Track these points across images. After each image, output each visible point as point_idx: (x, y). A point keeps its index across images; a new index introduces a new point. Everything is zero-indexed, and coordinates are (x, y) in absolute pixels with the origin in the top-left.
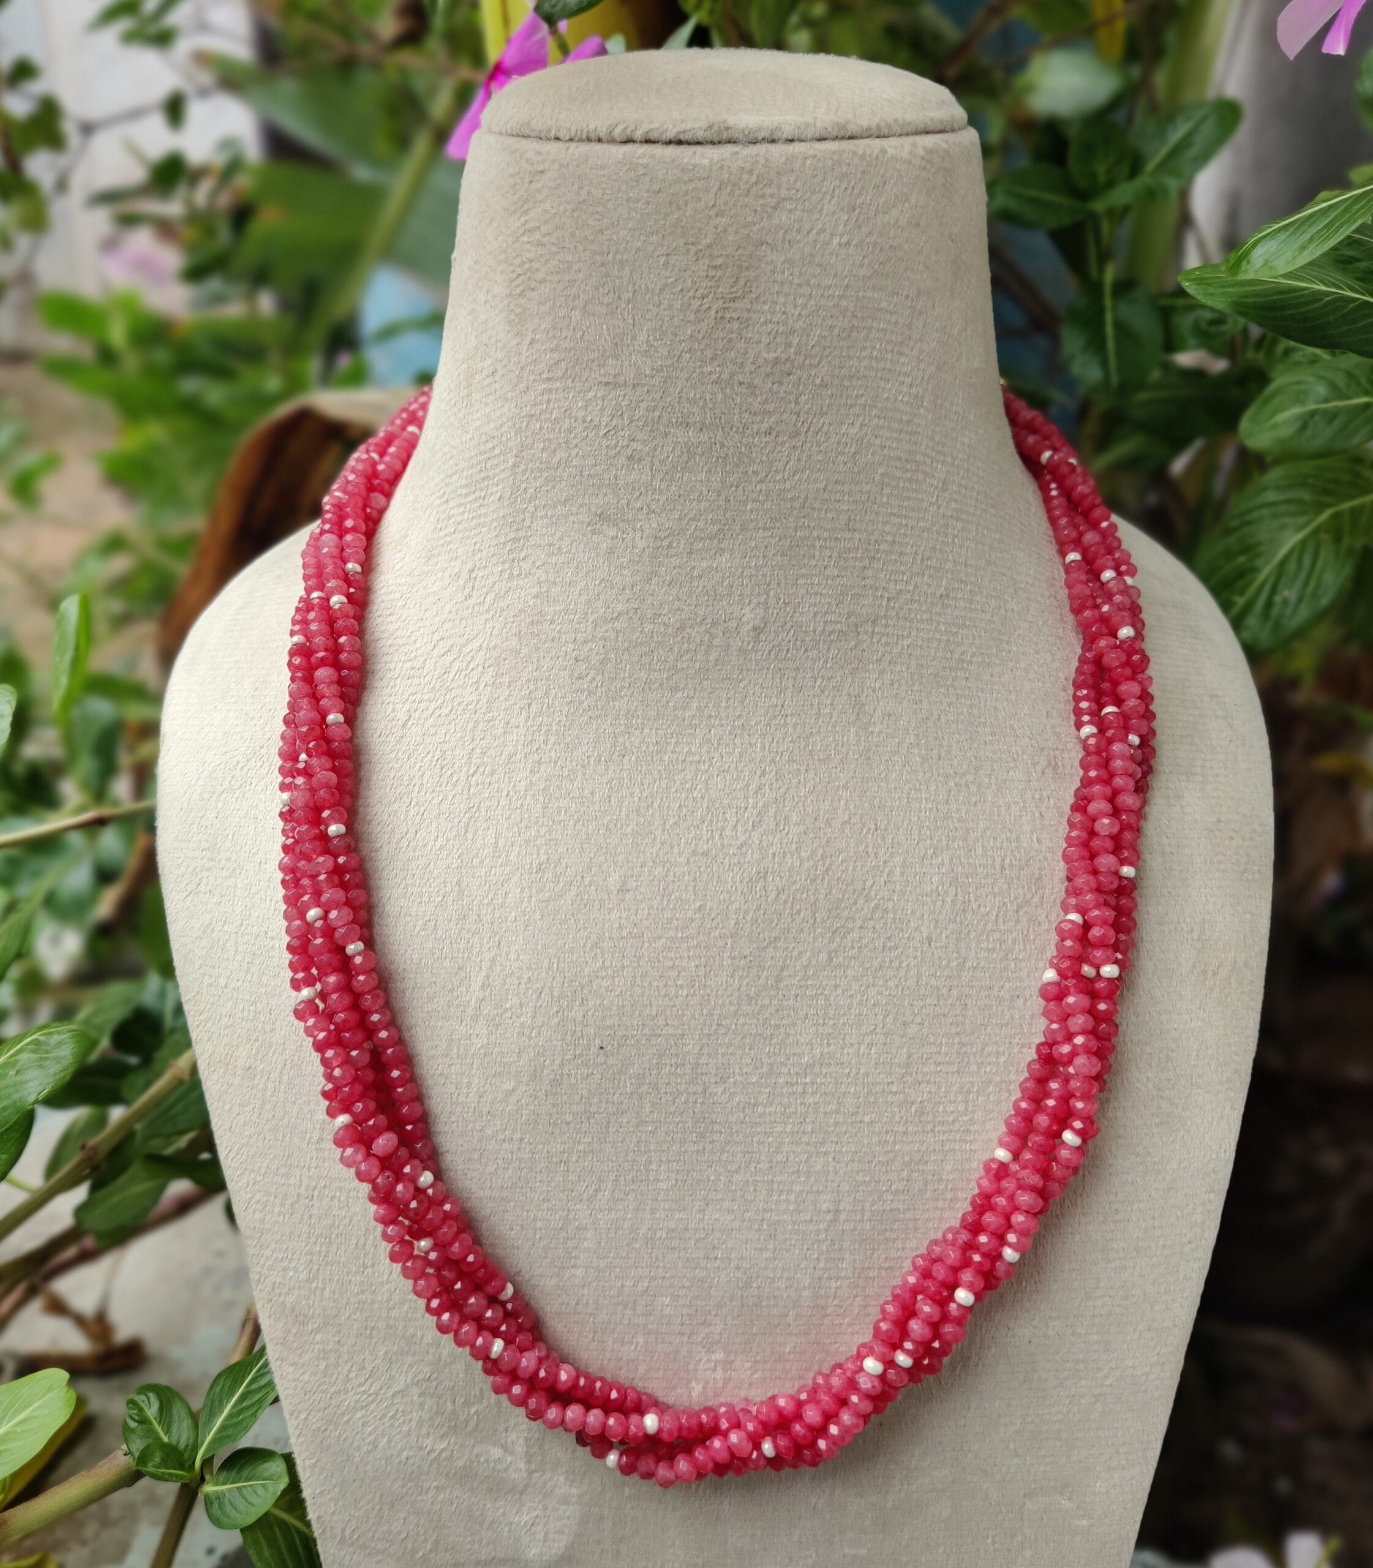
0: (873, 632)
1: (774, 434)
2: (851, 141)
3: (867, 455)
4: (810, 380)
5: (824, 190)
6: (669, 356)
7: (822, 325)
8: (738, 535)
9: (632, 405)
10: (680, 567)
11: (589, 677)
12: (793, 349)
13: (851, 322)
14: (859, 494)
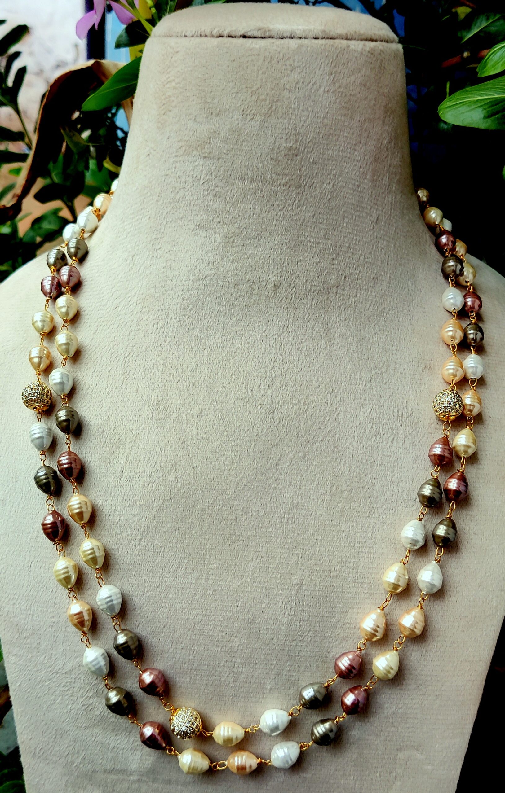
0: (337, 293)
1: (288, 185)
2: (331, 40)
3: (336, 201)
4: (308, 159)
5: (316, 63)
6: (236, 143)
7: (314, 132)
8: (268, 237)
9: (217, 168)
10: (238, 253)
11: (189, 308)
12: (298, 143)
13: (328, 131)
14: (332, 221)
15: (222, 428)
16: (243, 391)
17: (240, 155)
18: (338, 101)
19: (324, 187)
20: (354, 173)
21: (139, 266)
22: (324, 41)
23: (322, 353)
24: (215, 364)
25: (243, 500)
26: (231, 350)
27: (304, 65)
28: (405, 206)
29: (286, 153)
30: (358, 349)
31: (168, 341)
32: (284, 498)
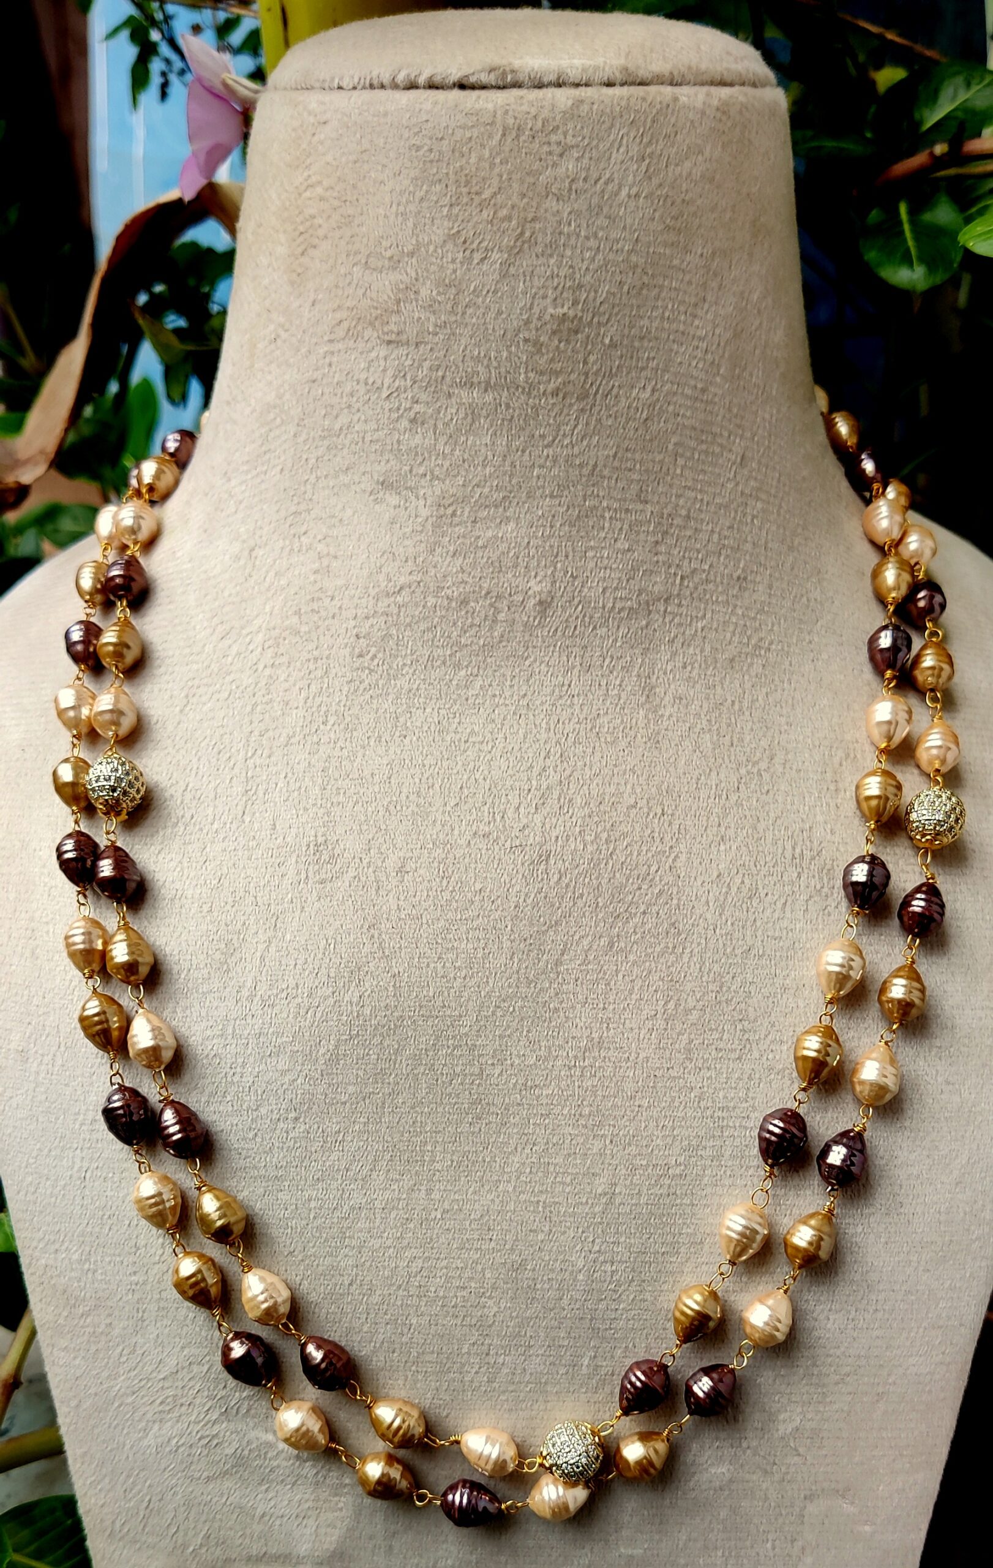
0: (665, 611)
1: (561, 395)
2: (641, 87)
3: (659, 422)
4: (600, 339)
5: (612, 137)
6: (453, 312)
7: (611, 281)
8: (524, 503)
9: (416, 365)
10: (464, 537)
11: (370, 655)
12: (580, 306)
13: (641, 279)
14: (651, 464)
15: (447, 895)
16: (486, 820)
17: (460, 335)
18: (657, 215)
19: (634, 395)
20: (694, 363)
21: (264, 569)
22: (625, 91)
23: (639, 736)
24: (427, 768)
25: (494, 1035)
26: (458, 736)
27: (586, 142)
28: (797, 428)
29: (555, 327)
30: (710, 724)
31: (331, 722)
32: (574, 1029)
